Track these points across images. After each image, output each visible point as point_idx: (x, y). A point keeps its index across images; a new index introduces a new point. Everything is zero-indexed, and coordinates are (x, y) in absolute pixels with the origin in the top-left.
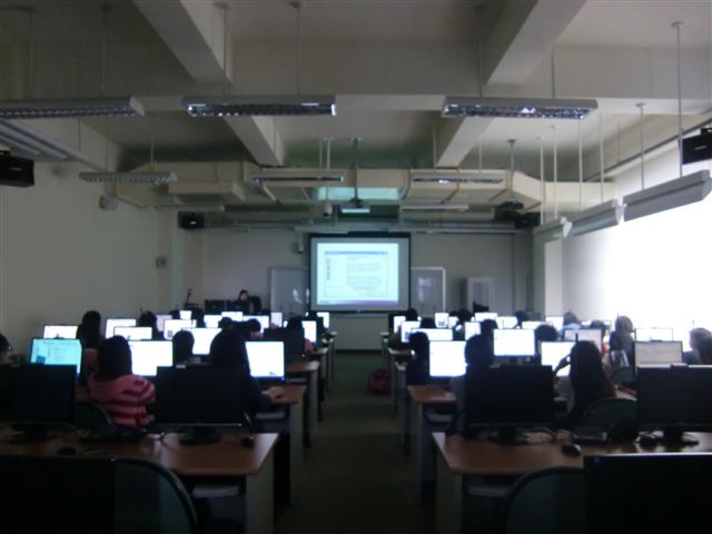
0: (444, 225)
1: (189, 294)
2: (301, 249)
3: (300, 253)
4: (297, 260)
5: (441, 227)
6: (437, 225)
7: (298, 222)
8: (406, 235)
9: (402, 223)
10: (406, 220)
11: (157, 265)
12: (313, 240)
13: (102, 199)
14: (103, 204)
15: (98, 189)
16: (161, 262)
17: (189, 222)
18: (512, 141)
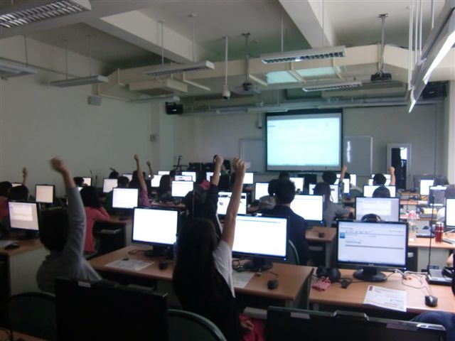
0: (367, 100)
1: (179, 159)
2: (260, 125)
3: (260, 128)
4: (259, 133)
5: (365, 102)
6: (362, 101)
7: (253, 105)
8: (339, 111)
9: (329, 101)
10: (333, 98)
11: (151, 140)
12: (268, 117)
13: (89, 98)
14: (90, 101)
15: (87, 90)
16: (153, 138)
17: (171, 109)
18: (383, 16)
